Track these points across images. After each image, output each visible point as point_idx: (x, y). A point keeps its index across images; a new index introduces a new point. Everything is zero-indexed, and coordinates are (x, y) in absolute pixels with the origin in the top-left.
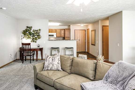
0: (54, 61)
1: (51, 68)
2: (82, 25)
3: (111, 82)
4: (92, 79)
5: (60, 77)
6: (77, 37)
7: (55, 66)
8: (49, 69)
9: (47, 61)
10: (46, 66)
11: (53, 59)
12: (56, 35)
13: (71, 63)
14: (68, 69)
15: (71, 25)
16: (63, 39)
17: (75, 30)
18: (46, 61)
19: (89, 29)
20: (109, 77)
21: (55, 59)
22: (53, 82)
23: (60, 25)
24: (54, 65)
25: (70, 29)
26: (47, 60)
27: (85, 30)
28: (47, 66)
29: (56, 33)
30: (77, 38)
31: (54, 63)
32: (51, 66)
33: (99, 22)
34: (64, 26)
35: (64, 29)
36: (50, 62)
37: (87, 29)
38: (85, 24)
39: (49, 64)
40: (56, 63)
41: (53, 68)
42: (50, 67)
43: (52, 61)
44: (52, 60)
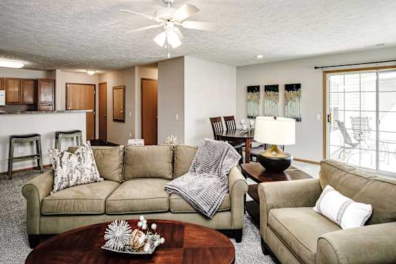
0: (84, 162)
1: (77, 181)
2: (91, 73)
3: (202, 171)
4: (170, 177)
5: (109, 191)
6: (73, 103)
7: (88, 172)
8: (72, 183)
9: (64, 166)
10: (62, 178)
11: (79, 158)
12: (4, 96)
13: (122, 158)
14: (116, 173)
15: (57, 70)
16: (28, 110)
17: (67, 84)
18: (61, 166)
19: (106, 83)
20: (198, 164)
21: (85, 156)
22: (103, 205)
23: (25, 68)
24: (84, 172)
25: (55, 81)
26: (61, 162)
27: (95, 85)
28: (65, 176)
29: (4, 91)
30: (73, 106)
31: (84, 165)
32: (76, 174)
33: (134, 71)
34: (35, 69)
35: (33, 80)
36: (74, 166)
37: (100, 84)
38: (98, 72)
39: (71, 171)
40: (89, 166)
41: (83, 179)
42: (75, 179)
43: (79, 163)
44: (79, 161)
